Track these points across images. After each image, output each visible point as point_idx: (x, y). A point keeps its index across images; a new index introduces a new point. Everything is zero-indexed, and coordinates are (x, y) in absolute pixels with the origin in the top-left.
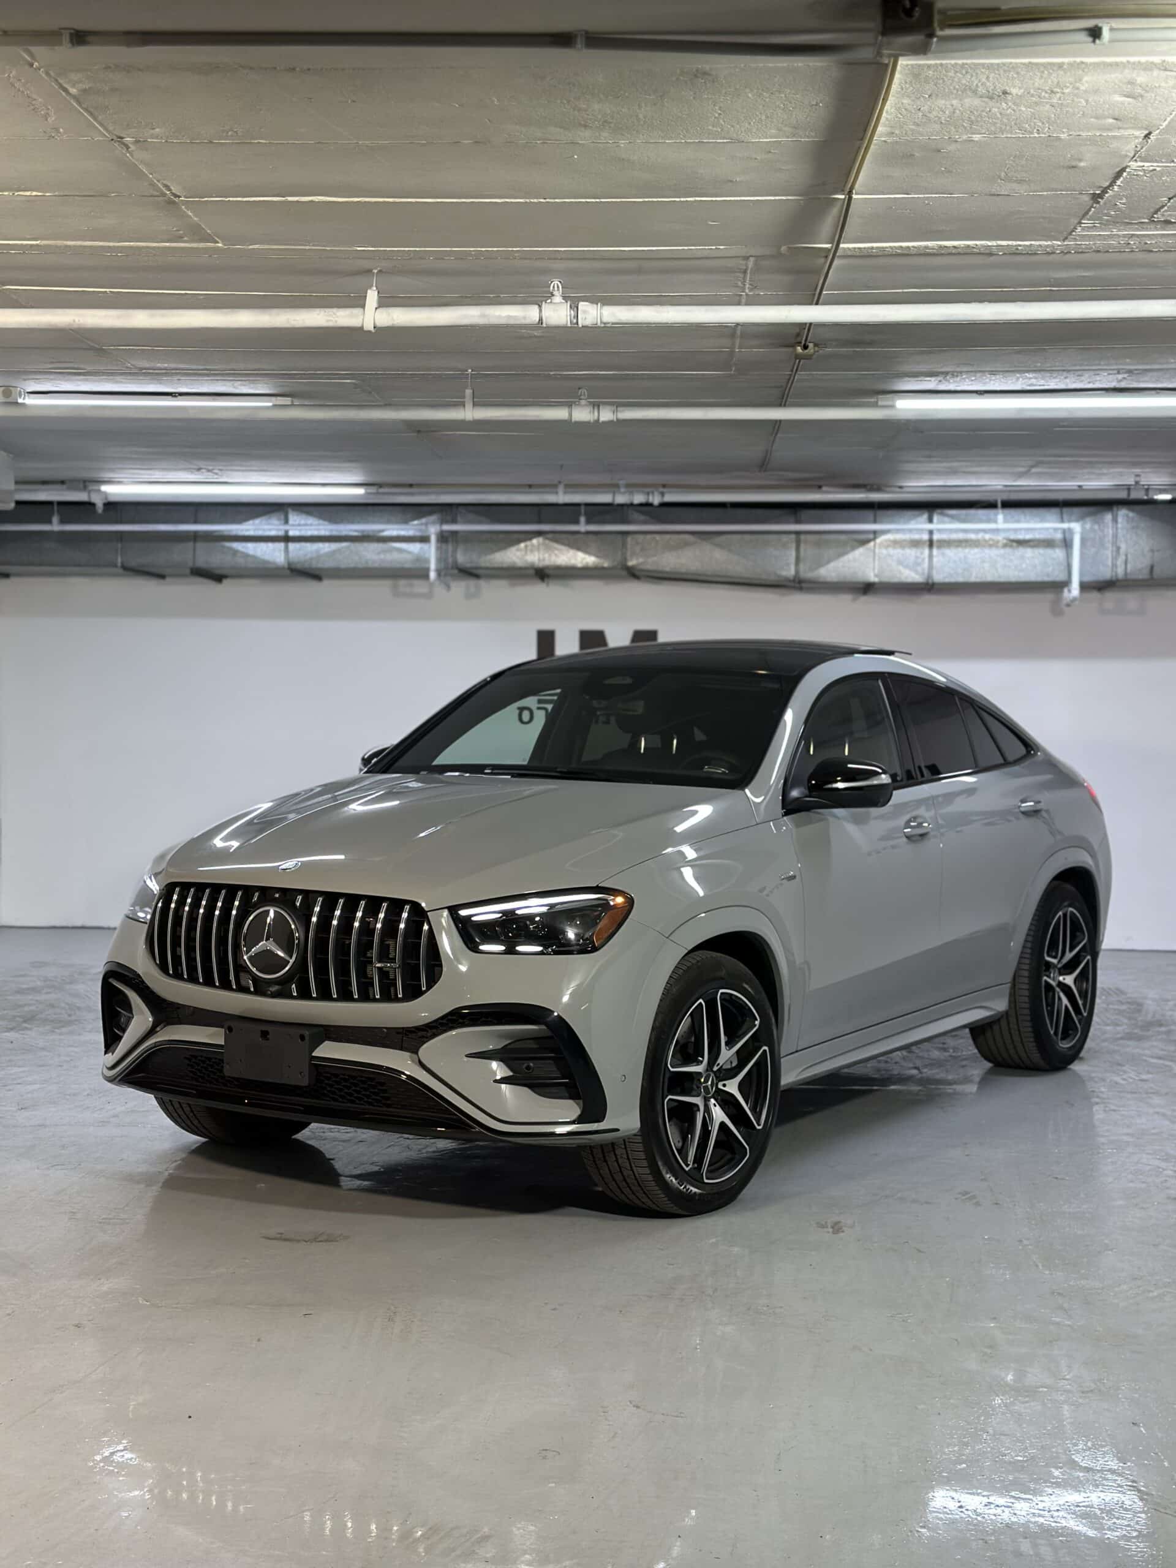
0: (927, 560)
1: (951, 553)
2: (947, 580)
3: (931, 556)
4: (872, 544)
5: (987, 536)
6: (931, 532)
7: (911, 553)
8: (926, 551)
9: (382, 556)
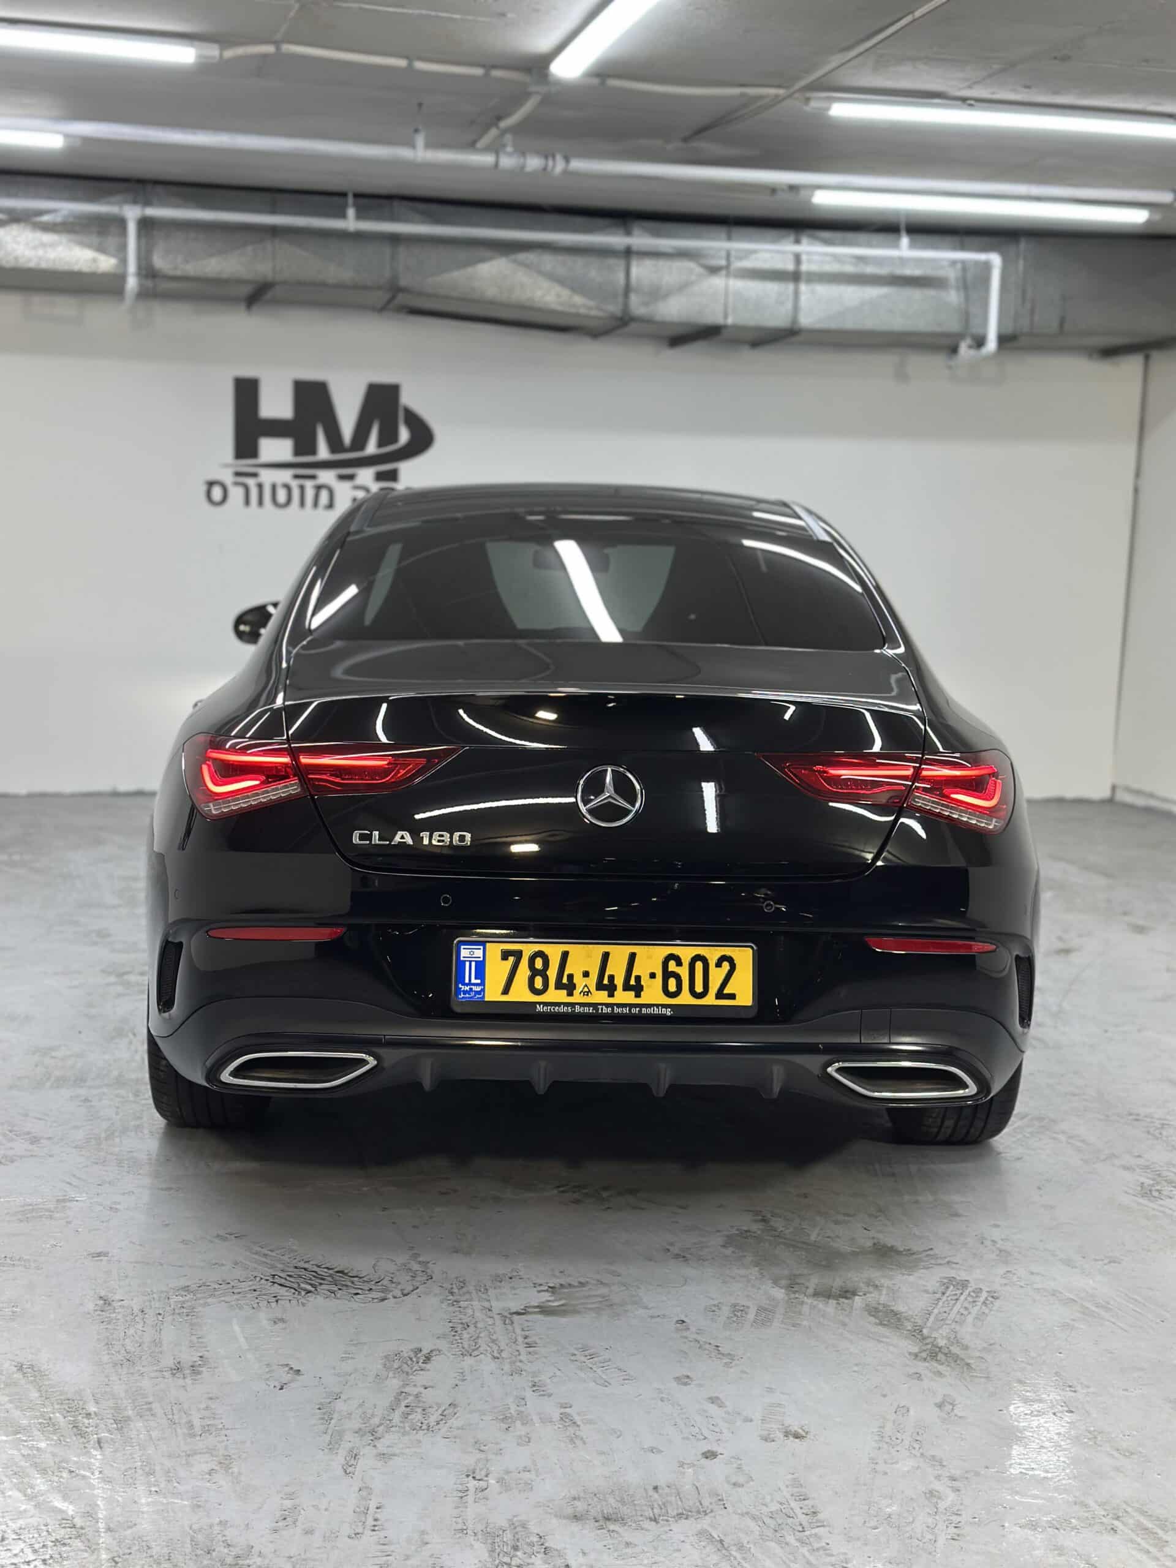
0: (791, 297)
1: (822, 290)
2: (818, 326)
3: (797, 294)
4: (724, 272)
5: (870, 270)
6: (798, 258)
7: (772, 288)
8: (791, 287)
9: (40, 252)
